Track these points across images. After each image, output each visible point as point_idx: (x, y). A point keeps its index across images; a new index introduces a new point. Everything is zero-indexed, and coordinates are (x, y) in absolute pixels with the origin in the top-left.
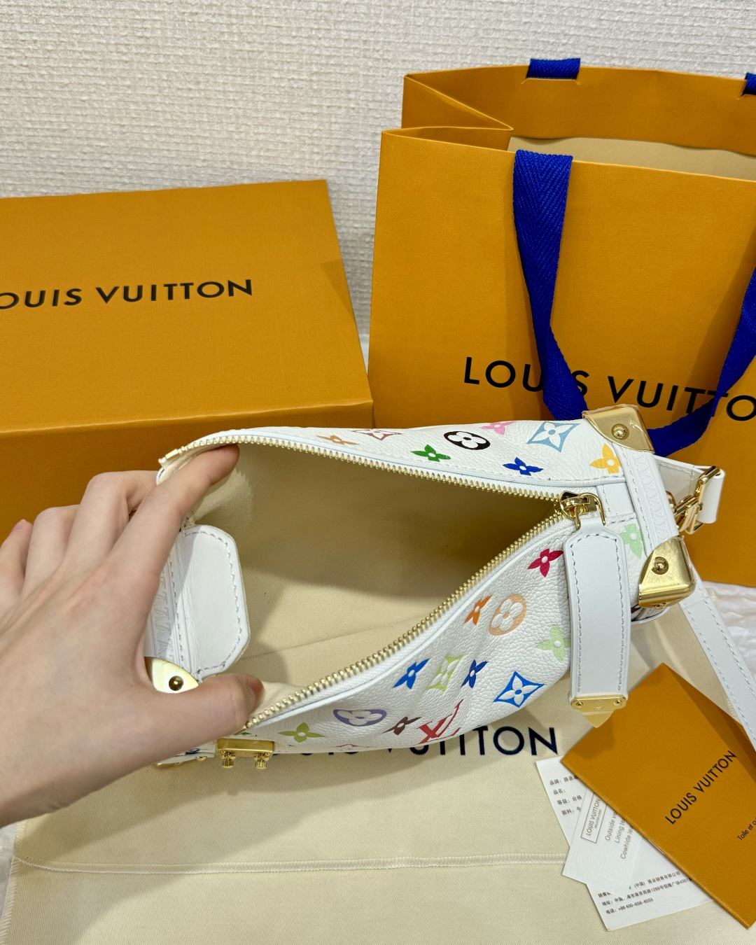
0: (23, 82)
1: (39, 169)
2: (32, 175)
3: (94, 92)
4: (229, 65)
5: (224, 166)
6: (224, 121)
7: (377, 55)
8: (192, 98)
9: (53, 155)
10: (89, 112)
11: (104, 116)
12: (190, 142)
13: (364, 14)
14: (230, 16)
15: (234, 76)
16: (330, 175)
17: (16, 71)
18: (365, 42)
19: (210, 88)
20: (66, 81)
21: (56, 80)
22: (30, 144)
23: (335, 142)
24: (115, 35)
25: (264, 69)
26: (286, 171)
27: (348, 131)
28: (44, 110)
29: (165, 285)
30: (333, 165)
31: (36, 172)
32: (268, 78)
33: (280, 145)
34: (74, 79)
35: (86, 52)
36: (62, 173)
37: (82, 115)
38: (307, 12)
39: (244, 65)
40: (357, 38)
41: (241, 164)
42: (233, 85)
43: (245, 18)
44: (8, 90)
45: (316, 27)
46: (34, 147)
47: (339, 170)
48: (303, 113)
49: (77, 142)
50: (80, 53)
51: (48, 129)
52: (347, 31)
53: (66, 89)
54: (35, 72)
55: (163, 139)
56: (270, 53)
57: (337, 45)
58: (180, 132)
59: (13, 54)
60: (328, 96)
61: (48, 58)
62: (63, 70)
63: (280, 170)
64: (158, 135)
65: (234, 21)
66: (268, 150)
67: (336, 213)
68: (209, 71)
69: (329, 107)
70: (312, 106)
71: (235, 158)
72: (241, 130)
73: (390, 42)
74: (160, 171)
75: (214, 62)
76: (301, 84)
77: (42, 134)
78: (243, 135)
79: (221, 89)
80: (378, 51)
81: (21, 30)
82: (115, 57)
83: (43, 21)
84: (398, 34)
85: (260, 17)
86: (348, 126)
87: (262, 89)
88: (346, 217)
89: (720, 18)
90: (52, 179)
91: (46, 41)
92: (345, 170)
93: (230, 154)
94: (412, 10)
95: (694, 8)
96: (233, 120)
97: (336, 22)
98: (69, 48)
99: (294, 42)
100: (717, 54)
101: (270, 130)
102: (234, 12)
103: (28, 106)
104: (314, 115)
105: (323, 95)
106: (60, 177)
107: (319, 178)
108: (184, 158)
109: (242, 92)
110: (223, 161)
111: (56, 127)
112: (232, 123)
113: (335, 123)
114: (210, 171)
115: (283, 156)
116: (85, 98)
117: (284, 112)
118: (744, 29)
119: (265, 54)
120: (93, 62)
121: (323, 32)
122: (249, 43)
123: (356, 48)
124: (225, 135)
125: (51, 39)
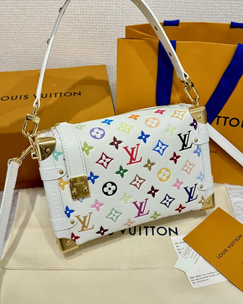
0: (14, 37)
1: (19, 64)
2: (17, 66)
3: (35, 40)
4: (75, 30)
5: (74, 62)
6: (74, 47)
7: (119, 25)
8: (64, 41)
9: (23, 60)
10: (33, 46)
11: (38, 47)
12: (64, 54)
13: (115, 12)
14: (75, 15)
15: (77, 33)
16: (106, 63)
17: (11, 34)
18: (116, 21)
19: (70, 37)
20: (26, 37)
21: (23, 36)
22: (16, 56)
23: (108, 53)
24: (41, 22)
25: (86, 31)
26: (93, 62)
27: (112, 49)
28: (20, 46)
29: (54, 93)
30: (108, 60)
31: (18, 65)
32: (87, 34)
33: (91, 54)
34: (29, 36)
35: (32, 27)
36: (25, 66)
37: (31, 47)
38: (98, 12)
39: (79, 30)
40: (113, 20)
41: (79, 61)
42: (76, 36)
43: (79, 15)
44: (9, 40)
45: (101, 17)
46: (17, 57)
47: (109, 62)
48: (98, 44)
49: (30, 55)
50: (30, 28)
51: (21, 52)
52: (110, 18)
53: (26, 39)
54: (17, 34)
55: (56, 54)
56: (87, 26)
57: (107, 22)
58: (61, 52)
59: (11, 29)
60: (105, 38)
61: (21, 30)
62: (25, 33)
63: (91, 62)
64: (54, 52)
65: (76, 16)
66: (87, 56)
67: (109, 75)
68: (69, 32)
69: (105, 42)
70: (101, 42)
71: (77, 59)
72: (79, 50)
73: (123, 21)
74: (55, 64)
75: (70, 29)
76: (97, 35)
77: (19, 53)
78: (80, 52)
79: (73, 37)
80: (120, 24)
81: (13, 21)
82: (41, 28)
83: (19, 19)
84: (125, 18)
85: (84, 15)
86: (111, 48)
87: (85, 37)
88: (112, 77)
89: (224, 9)
90: (23, 68)
91: (20, 25)
92: (111, 62)
93: (76, 58)
94: (129, 11)
95: (216, 6)
96: (77, 47)
97: (107, 15)
98: (27, 26)
99: (94, 22)
100: (224, 20)
101: (88, 50)
102: (76, 13)
103: (15, 45)
104: (101, 44)
105: (104, 38)
106: (25, 67)
107: (103, 64)
108: (62, 60)
109: (79, 38)
110: (74, 60)
111: (24, 51)
112: (76, 48)
113: (108, 47)
114: (70, 64)
115: (92, 58)
116: (32, 42)
117: (92, 44)
118: (232, 12)
119: (86, 26)
120: (34, 31)
121: (103, 18)
122: (81, 23)
123: (113, 23)
124: (74, 52)
125: (22, 24)
